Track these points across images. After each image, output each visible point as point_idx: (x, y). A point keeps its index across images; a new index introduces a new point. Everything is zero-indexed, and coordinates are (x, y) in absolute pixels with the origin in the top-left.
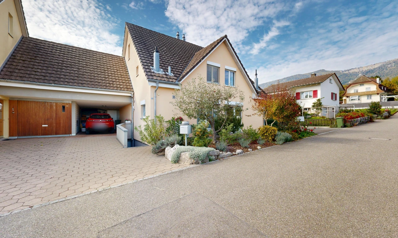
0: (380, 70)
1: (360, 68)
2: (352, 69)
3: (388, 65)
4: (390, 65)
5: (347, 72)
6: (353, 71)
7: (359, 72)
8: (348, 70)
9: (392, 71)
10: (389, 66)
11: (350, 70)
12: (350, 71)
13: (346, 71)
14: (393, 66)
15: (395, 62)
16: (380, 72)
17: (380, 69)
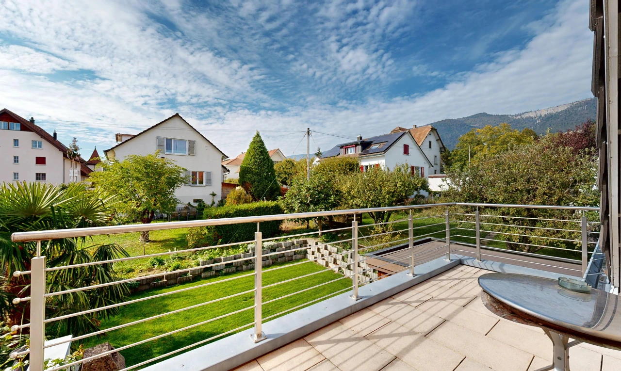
0: (567, 115)
1: (537, 112)
2: (526, 112)
3: (578, 107)
4: (581, 107)
5: (519, 117)
6: (527, 115)
7: (535, 118)
8: (520, 115)
9: (584, 117)
10: (579, 109)
11: (523, 114)
12: (523, 116)
13: (518, 115)
14: (586, 109)
15: (587, 104)
16: (567, 118)
17: (566, 113)
